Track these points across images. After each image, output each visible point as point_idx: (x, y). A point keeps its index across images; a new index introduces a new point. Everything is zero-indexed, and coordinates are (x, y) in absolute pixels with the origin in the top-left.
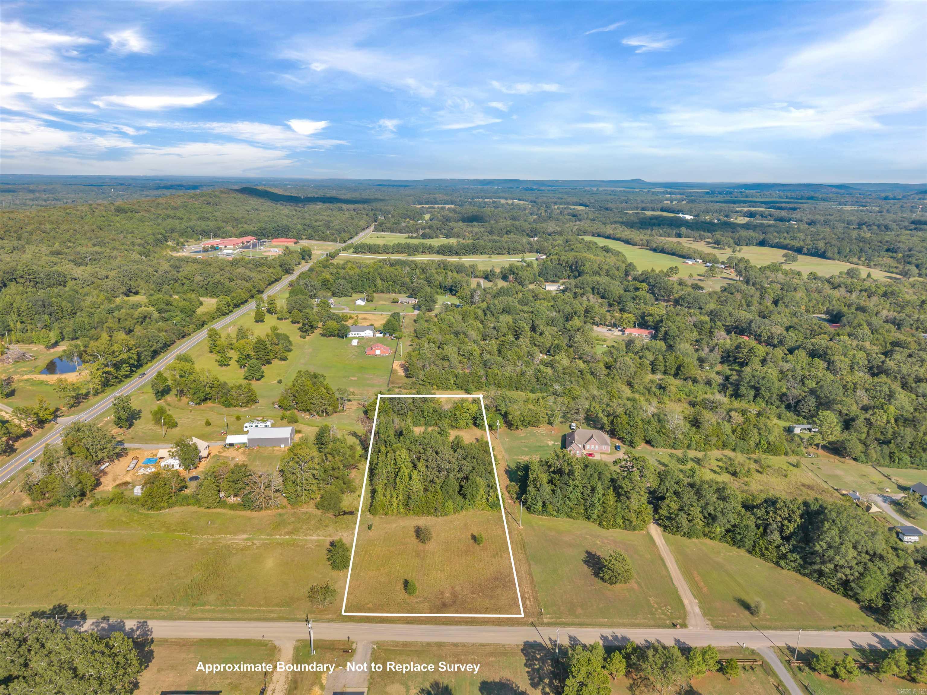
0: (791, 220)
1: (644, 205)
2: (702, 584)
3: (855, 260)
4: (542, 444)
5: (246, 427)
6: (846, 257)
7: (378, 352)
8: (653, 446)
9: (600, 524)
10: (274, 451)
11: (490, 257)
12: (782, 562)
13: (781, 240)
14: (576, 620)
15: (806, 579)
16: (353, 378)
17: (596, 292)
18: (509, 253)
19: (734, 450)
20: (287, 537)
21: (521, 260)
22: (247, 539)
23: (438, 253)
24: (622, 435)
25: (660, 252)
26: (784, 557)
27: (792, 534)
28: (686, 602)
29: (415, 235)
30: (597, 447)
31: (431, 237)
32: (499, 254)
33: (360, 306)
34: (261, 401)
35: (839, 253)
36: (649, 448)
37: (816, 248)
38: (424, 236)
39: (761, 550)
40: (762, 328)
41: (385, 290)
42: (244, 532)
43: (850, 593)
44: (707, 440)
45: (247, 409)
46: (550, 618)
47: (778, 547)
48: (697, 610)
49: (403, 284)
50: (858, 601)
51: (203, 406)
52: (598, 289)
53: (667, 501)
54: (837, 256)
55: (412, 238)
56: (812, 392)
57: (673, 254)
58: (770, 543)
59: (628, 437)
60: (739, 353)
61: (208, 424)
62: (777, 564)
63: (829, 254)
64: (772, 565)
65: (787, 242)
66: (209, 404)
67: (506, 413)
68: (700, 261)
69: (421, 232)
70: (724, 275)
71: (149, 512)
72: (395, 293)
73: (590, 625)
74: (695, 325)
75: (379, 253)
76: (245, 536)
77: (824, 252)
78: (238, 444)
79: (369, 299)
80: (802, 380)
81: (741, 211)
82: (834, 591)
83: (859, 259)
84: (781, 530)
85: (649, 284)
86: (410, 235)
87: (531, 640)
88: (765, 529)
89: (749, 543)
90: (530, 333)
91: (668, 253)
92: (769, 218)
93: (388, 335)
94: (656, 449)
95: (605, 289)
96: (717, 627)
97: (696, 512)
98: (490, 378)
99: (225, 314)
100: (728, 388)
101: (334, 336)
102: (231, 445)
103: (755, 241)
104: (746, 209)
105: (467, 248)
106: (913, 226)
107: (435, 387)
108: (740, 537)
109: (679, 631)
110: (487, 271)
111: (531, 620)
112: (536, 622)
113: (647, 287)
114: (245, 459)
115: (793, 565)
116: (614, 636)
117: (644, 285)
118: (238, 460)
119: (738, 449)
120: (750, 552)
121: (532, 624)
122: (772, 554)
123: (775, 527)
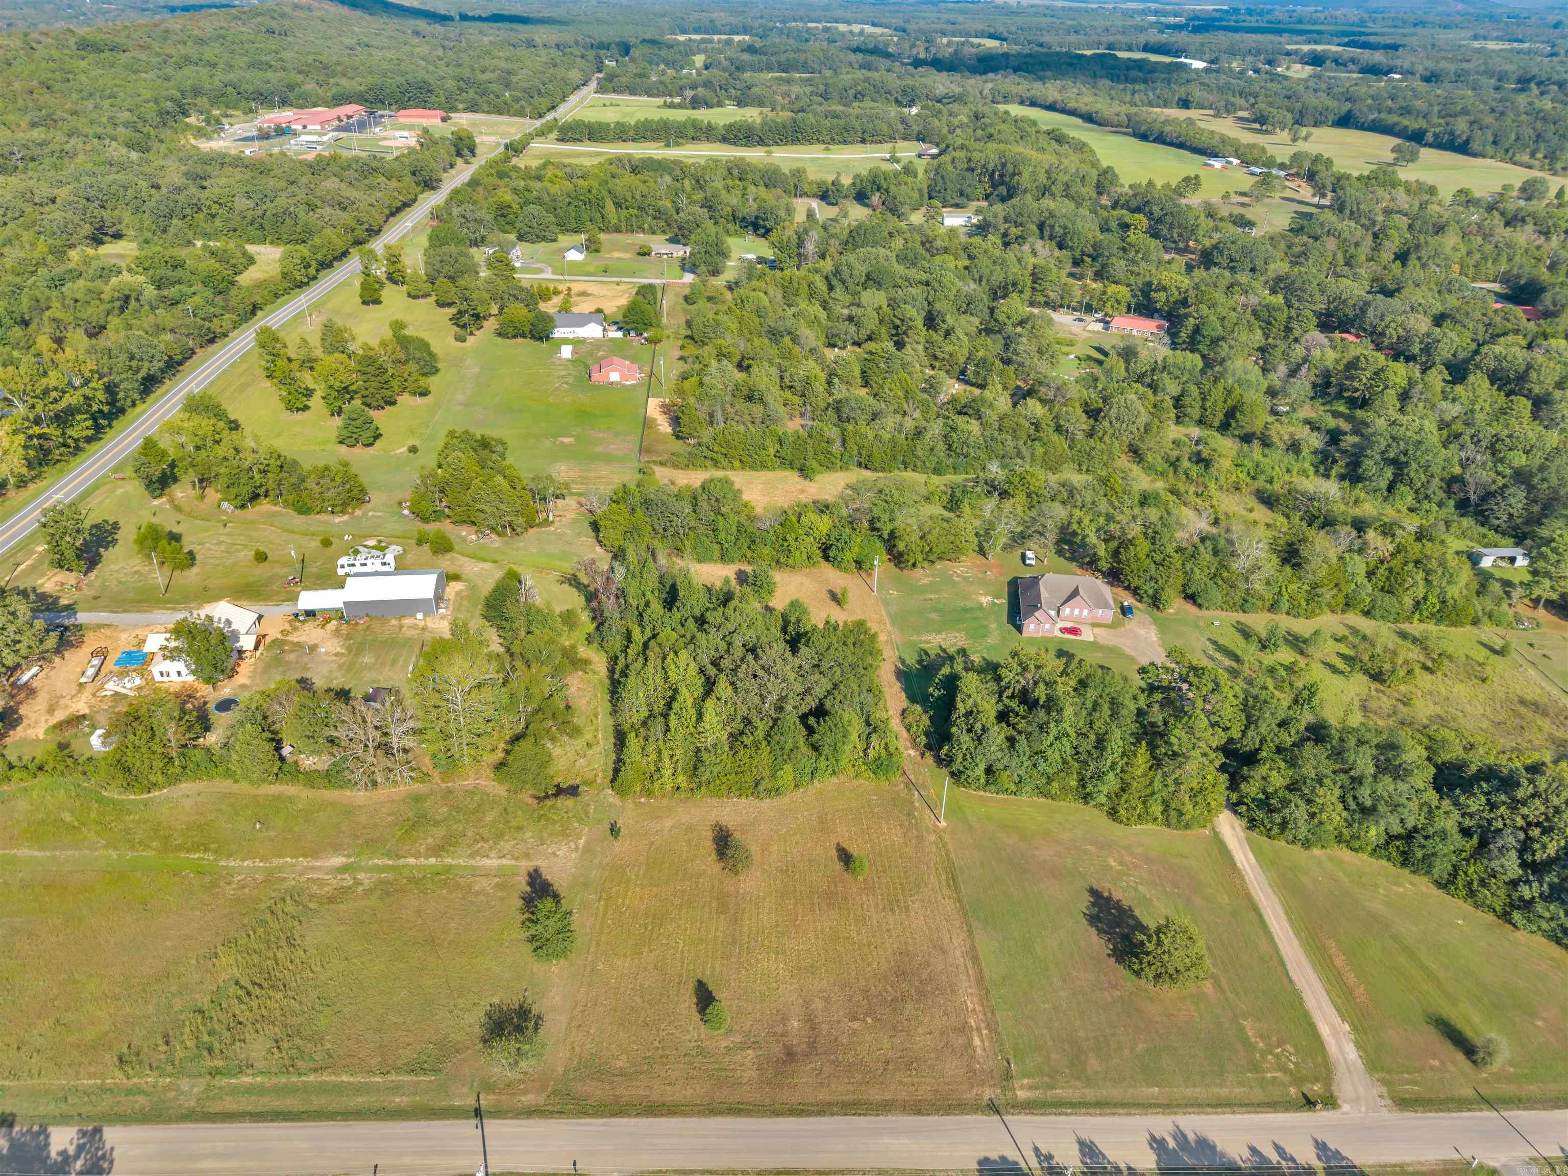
0: (1391, 71)
1: (1111, 39)
2: (1351, 979)
3: (1526, 158)
4: (969, 604)
5: (342, 567)
6: (1507, 151)
7: (614, 377)
8: (1200, 606)
9: (1113, 813)
10: (401, 627)
11: (827, 149)
12: (1517, 916)
13: (1383, 116)
14: (1091, 1094)
16: (566, 440)
17: (1047, 233)
18: (863, 141)
19: (1367, 614)
20: (432, 860)
21: (888, 156)
22: (343, 869)
23: (724, 140)
24: (1136, 582)
25: (1154, 141)
26: (1527, 905)
27: (1550, 863)
28: (1325, 1030)
29: (677, 100)
30: (1085, 612)
31: (709, 106)
32: (845, 142)
33: (574, 263)
34: (376, 497)
35: (1495, 143)
36: (1190, 608)
37: (1452, 133)
38: (695, 103)
39: (1469, 884)
40: (1388, 319)
41: (623, 224)
42: (337, 848)
44: (1313, 594)
45: (346, 517)
46: (1031, 1088)
47: (1514, 884)
48: (1352, 1054)
49: (659, 214)
51: (252, 511)
52: (1052, 227)
53: (1263, 770)
54: (1490, 150)
55: (672, 106)
56: (1521, 477)
57: (1181, 146)
58: (1494, 873)
59: (1149, 588)
60: (1351, 378)
61: (261, 557)
62: (1505, 916)
63: (1475, 146)
64: (1490, 918)
65: (1393, 119)
66: (265, 506)
67: (892, 534)
68: (1236, 161)
69: (689, 93)
70: (1289, 194)
71: (123, 796)
72: (644, 232)
73: (1123, 1105)
74: (1255, 313)
75: (610, 141)
76: (339, 861)
77: (1467, 142)
78: (323, 611)
79: (592, 247)
80: (1493, 445)
81: (1296, 52)
83: (1533, 155)
84: (1525, 847)
85: (1150, 215)
86: (669, 100)
87: (994, 1155)
88: (1483, 844)
89: (1441, 868)
90: (924, 332)
91: (1171, 144)
92: (1351, 66)
93: (633, 334)
94: (1205, 613)
95: (1065, 228)
96: (1403, 1103)
97: (1329, 795)
98: (850, 443)
99: (300, 285)
100: (1335, 461)
101: (523, 336)
102: (310, 614)
103: (1331, 117)
104: (1306, 48)
105: (783, 131)
107: (737, 464)
108: (1419, 854)
109: (1321, 1117)
110: (825, 183)
111: (988, 1093)
112: (1000, 1101)
113: (1145, 222)
114: (339, 650)
115: (1544, 925)
116: (1180, 1137)
117: (1140, 219)
118: (327, 653)
119: (1377, 613)
120: (1441, 885)
121: (994, 1108)
122: (1497, 896)
123: (1510, 839)
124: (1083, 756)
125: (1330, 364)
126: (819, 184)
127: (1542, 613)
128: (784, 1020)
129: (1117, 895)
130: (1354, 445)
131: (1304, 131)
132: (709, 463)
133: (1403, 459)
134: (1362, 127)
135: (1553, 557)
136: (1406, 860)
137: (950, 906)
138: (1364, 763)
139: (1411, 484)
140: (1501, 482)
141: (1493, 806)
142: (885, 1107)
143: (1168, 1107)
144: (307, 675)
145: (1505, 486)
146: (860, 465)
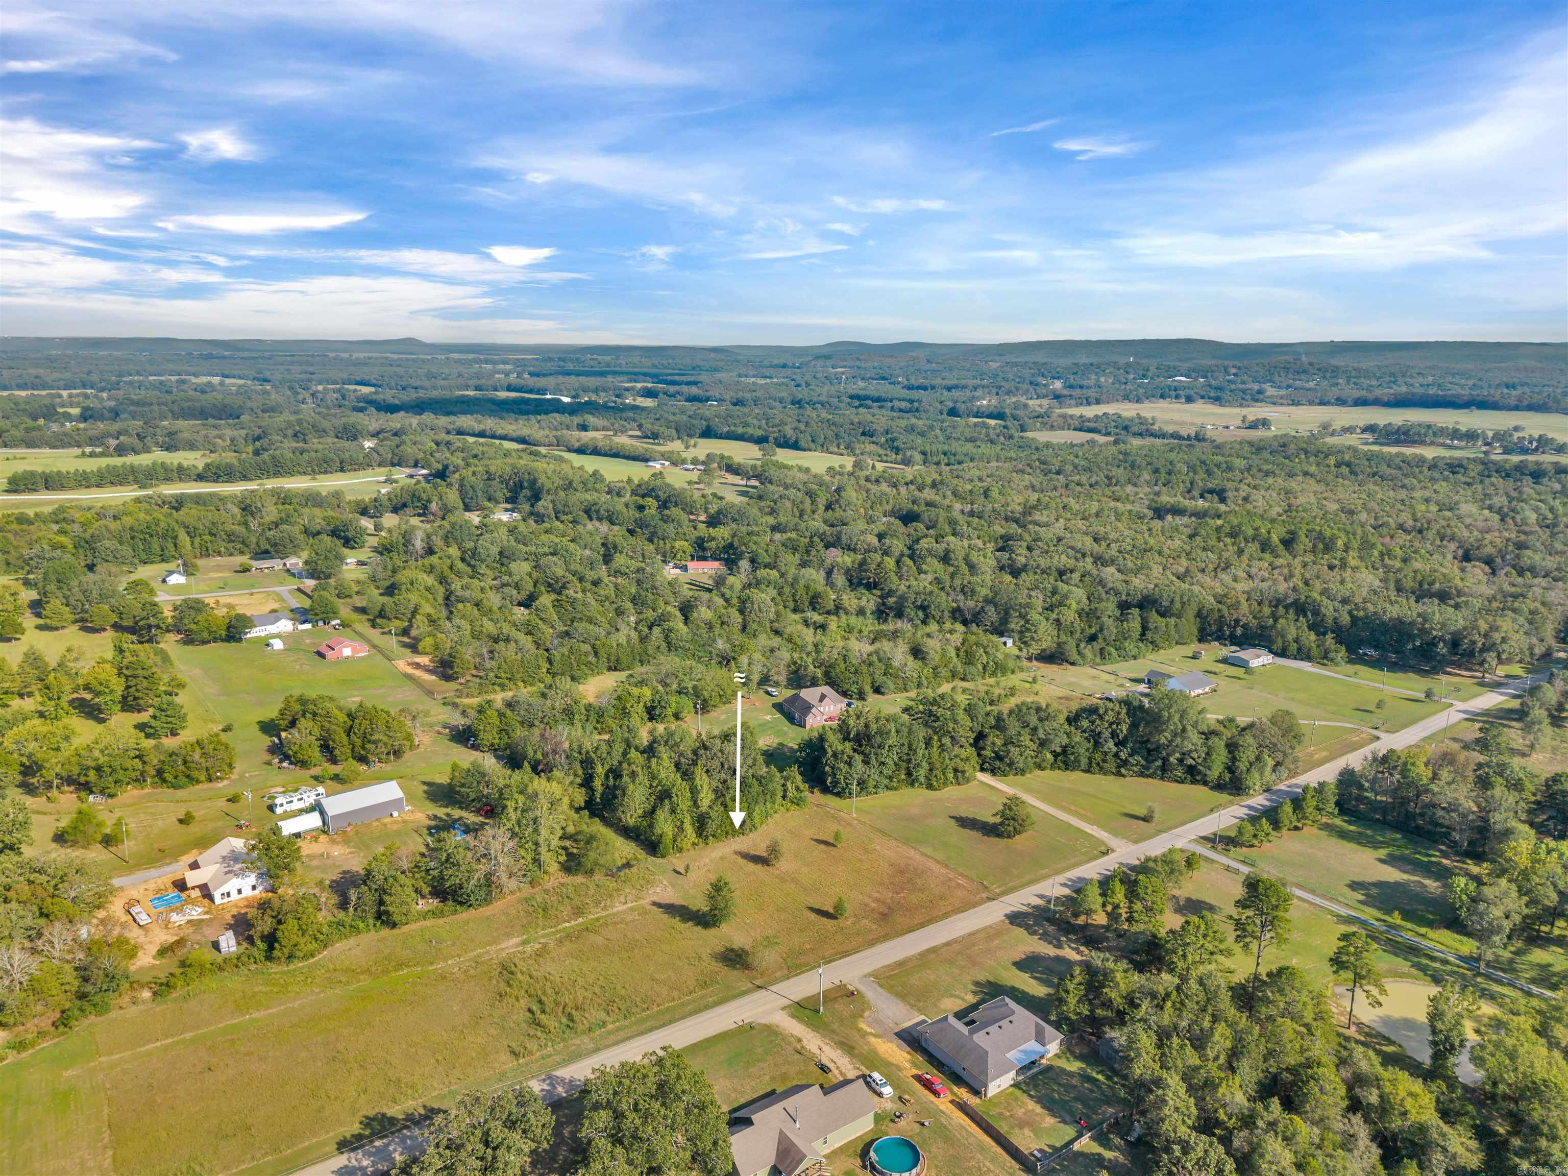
0: (708, 400)
2: (1082, 812)
3: (836, 449)
4: (761, 722)
5: (282, 805)
6: (822, 446)
7: (347, 652)
8: (882, 694)
9: (930, 787)
11: (315, 479)
12: (1123, 770)
13: (733, 428)
15: (1150, 780)
16: (355, 699)
17: (594, 516)
18: (342, 470)
19: (963, 679)
20: (580, 920)
21: (383, 479)
22: (524, 943)
23: (200, 478)
24: (846, 687)
26: (1125, 763)
27: (1126, 738)
28: (1090, 831)
29: (99, 449)
32: (326, 472)
34: (239, 764)
35: (813, 441)
36: (879, 697)
37: (785, 437)
38: (121, 451)
39: (1098, 764)
40: (855, 539)
42: (509, 936)
43: (1198, 778)
45: (225, 782)
46: (999, 887)
47: (1116, 755)
48: (1106, 834)
49: (231, 537)
50: (1205, 783)
51: (124, 797)
52: (597, 512)
54: (812, 446)
57: (616, 455)
58: (1106, 754)
59: (854, 688)
62: (1119, 774)
63: (802, 444)
64: (1113, 777)
65: (740, 430)
66: (132, 792)
68: (667, 463)
69: (113, 443)
71: (292, 967)
73: (1042, 878)
74: (783, 545)
76: (516, 940)
77: (796, 442)
78: (306, 832)
79: (188, 570)
81: (633, 388)
82: (1181, 781)
83: (838, 446)
84: (1114, 735)
85: (657, 498)
86: (88, 450)
87: (1008, 912)
88: (1096, 742)
89: (1084, 761)
91: (606, 455)
92: (679, 397)
93: (321, 623)
94: (886, 697)
95: (608, 511)
96: (1135, 841)
97: (1026, 739)
100: (888, 615)
101: (215, 640)
103: (698, 432)
104: (635, 385)
105: (263, 467)
106: (857, 403)
107: (521, 684)
108: (1072, 758)
109: (1112, 856)
110: (363, 501)
111: (984, 895)
112: (991, 896)
113: (656, 504)
114: (348, 850)
115: (1135, 769)
116: (1070, 880)
117: (649, 501)
118: (341, 855)
119: (969, 677)
120: (1087, 771)
121: (990, 899)
122: (1111, 765)
123: (1107, 734)
124: (905, 757)
125: (849, 564)
126: (358, 503)
127: (1035, 663)
128: (866, 905)
129: (964, 815)
130: (895, 603)
131: (692, 442)
132: (497, 688)
133: (926, 603)
134: (721, 437)
135: (1033, 629)
136: (1067, 766)
137: (895, 843)
138: (1034, 720)
139: (934, 617)
140: (980, 605)
141: (1093, 722)
142: (946, 915)
143: (1058, 872)
144: (345, 868)
145: (982, 608)
146: (610, 669)
